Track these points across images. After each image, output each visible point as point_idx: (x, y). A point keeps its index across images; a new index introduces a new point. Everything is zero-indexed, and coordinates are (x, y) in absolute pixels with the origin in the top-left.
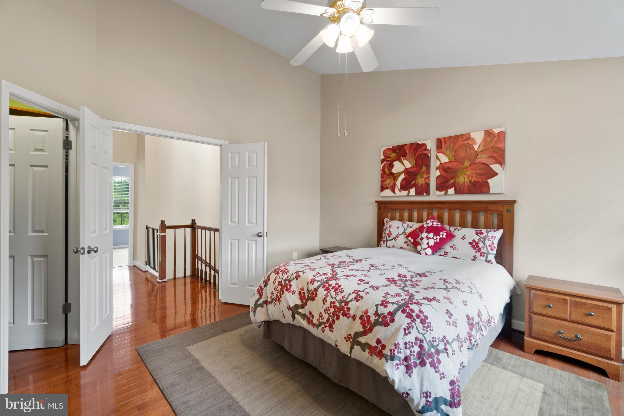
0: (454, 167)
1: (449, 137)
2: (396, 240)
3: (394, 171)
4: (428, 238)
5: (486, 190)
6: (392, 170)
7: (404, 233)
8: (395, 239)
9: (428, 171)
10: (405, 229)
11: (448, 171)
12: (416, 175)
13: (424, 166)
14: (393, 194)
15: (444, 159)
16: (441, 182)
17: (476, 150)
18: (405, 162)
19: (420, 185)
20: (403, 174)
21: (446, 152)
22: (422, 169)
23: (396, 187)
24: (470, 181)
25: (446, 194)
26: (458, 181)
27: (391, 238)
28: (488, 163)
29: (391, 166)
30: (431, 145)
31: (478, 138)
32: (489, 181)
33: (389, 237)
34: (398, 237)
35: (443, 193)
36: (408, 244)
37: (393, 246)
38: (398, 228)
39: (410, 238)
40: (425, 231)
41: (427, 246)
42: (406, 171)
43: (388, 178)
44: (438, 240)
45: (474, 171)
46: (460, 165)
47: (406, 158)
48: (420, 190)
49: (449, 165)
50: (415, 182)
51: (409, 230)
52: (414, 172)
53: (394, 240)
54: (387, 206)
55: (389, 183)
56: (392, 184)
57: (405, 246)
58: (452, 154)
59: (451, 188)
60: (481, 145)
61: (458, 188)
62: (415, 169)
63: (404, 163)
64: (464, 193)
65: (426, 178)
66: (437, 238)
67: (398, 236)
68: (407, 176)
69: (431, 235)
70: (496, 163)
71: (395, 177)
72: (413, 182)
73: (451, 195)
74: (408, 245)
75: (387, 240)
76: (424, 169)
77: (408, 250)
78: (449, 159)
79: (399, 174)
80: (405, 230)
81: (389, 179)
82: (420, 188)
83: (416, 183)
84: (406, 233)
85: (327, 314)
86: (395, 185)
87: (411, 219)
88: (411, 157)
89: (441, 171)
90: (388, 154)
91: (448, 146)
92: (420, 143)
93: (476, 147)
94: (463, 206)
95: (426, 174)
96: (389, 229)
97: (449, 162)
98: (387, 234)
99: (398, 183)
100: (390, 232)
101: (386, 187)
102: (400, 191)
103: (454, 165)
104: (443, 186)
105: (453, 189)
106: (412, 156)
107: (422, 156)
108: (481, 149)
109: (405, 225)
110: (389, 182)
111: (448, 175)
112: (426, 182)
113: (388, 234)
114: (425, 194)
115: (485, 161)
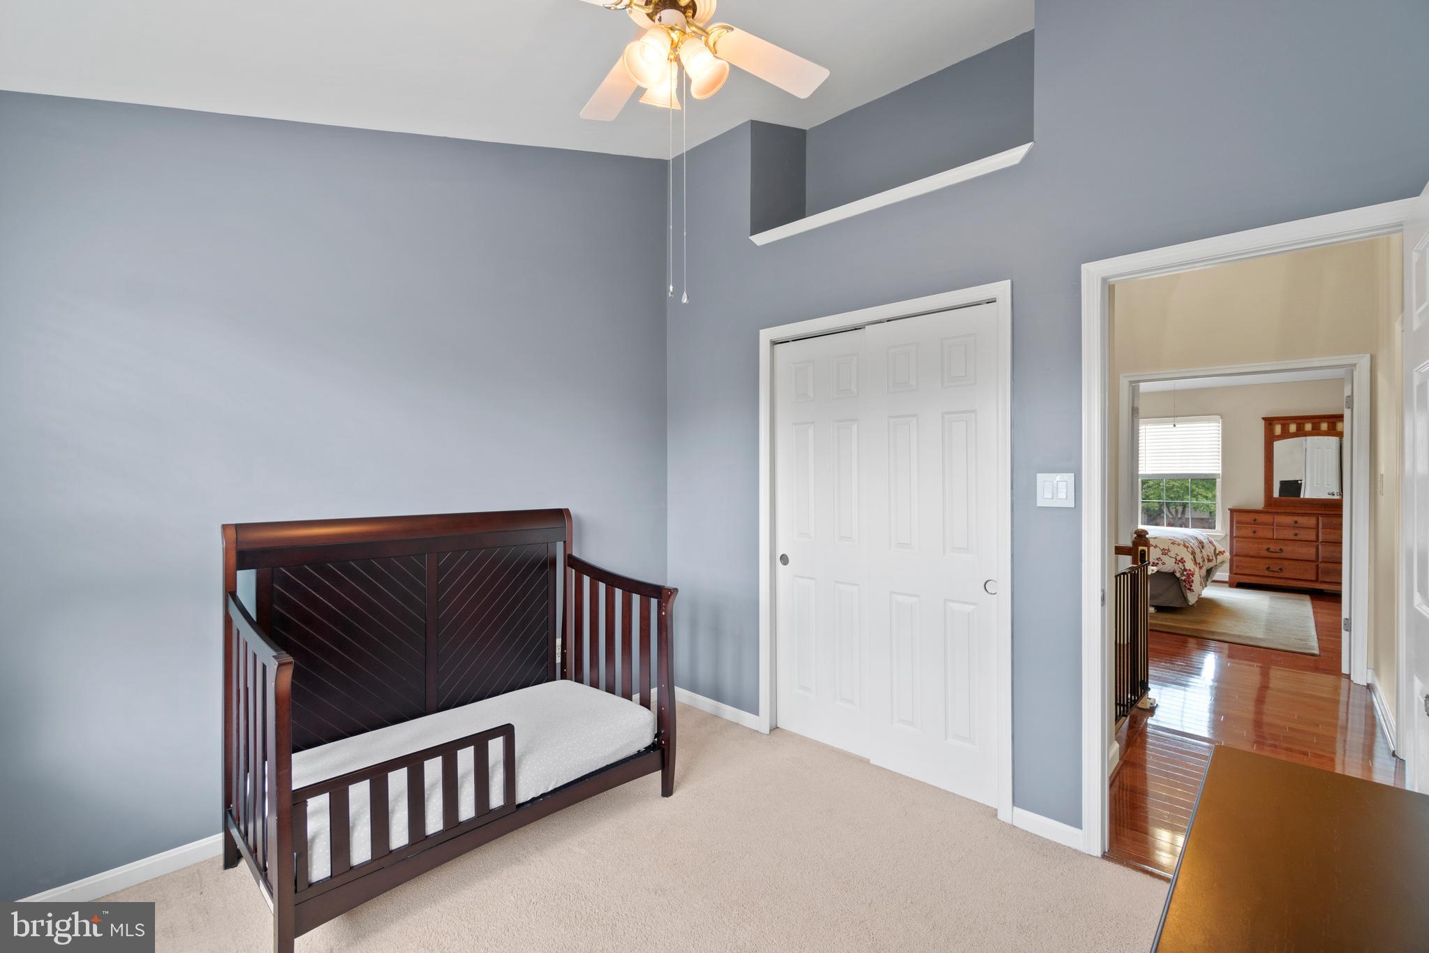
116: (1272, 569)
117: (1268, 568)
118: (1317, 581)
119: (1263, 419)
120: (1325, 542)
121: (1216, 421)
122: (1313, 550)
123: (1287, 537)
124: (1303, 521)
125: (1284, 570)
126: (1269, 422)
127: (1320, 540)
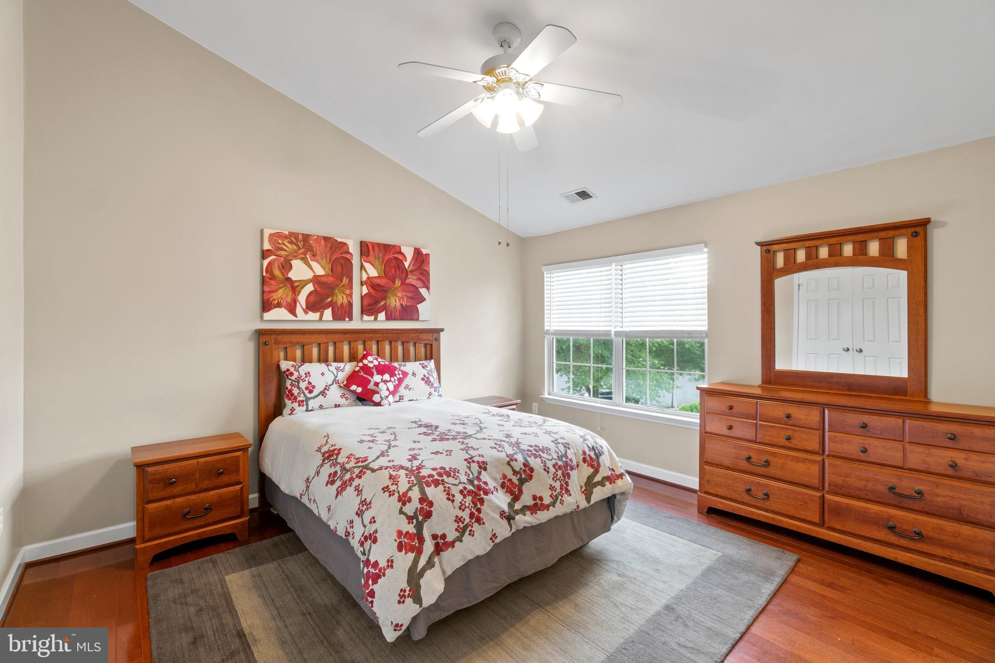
0: (384, 285)
1: (378, 244)
2: (326, 394)
3: (293, 275)
4: (385, 382)
5: (416, 317)
6: (289, 273)
7: (335, 381)
8: (323, 393)
9: (350, 286)
10: (334, 375)
11: (377, 289)
12: (333, 289)
13: (345, 277)
14: (291, 317)
15: (373, 272)
16: (369, 302)
17: (407, 268)
18: (314, 264)
19: (339, 306)
20: (311, 284)
21: (374, 263)
22: (342, 282)
23: (298, 304)
24: (402, 305)
25: (376, 319)
26: (389, 303)
27: (315, 392)
28: (418, 286)
29: (287, 266)
30: (354, 249)
31: (409, 253)
32: (418, 306)
33: (311, 392)
34: (328, 390)
35: (372, 318)
36: (347, 397)
37: (321, 407)
38: (323, 374)
39: (354, 387)
40: (375, 373)
41: (387, 393)
42: (316, 280)
43: (281, 288)
44: (397, 382)
45: (405, 293)
46: (391, 283)
47: (316, 257)
48: (340, 313)
49: (378, 281)
50: (332, 300)
51: (342, 376)
52: (330, 284)
53: (323, 395)
54: (280, 338)
55: (283, 296)
56: (289, 299)
57: (343, 401)
58: (382, 268)
59: (381, 312)
60: (412, 264)
61: (390, 312)
62: (331, 279)
63: (313, 267)
64: (395, 319)
65: (349, 295)
66: (395, 380)
67: (327, 388)
68: (318, 289)
69: (387, 377)
70: (423, 287)
71: (295, 287)
72: (329, 300)
73: (381, 322)
74: (347, 399)
75: (308, 399)
76: (345, 281)
77: (348, 406)
78: (378, 273)
79: (304, 283)
80: (336, 377)
81: (283, 289)
82: (340, 310)
83: (334, 301)
84: (338, 380)
85: (558, 481)
86: (295, 301)
87: (338, 359)
88: (324, 259)
89: (368, 288)
90: (279, 244)
91: (377, 256)
92: (339, 240)
93: (407, 264)
94: (393, 336)
95: (348, 288)
96: (307, 379)
97: (379, 277)
98: (303, 388)
99: (302, 298)
100: (310, 383)
101: (276, 302)
102: (306, 313)
103: (383, 282)
104: (373, 309)
105: (384, 313)
106: (326, 257)
107: (343, 262)
108: (411, 268)
109: (332, 368)
110: (282, 294)
111: (377, 294)
112: (348, 301)
113: (307, 388)
114: (347, 319)
115: (415, 283)
116: (754, 493)
117: (750, 490)
118: (822, 524)
119: (758, 244)
120: (834, 456)
121: (700, 251)
122: (815, 469)
123: (775, 441)
124: (800, 414)
125: (771, 497)
126: (767, 248)
127: (827, 453)
